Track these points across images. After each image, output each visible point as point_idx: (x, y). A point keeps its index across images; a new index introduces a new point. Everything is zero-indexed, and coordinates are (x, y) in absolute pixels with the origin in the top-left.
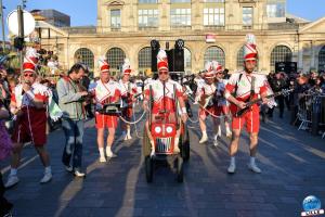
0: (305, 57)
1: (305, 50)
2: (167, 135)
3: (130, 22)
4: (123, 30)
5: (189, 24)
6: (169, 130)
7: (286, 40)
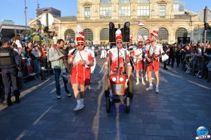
0: (195, 34)
1: (195, 30)
2: (120, 83)
3: (96, 14)
4: (91, 19)
5: (129, 15)
6: (122, 79)
7: (184, 24)
